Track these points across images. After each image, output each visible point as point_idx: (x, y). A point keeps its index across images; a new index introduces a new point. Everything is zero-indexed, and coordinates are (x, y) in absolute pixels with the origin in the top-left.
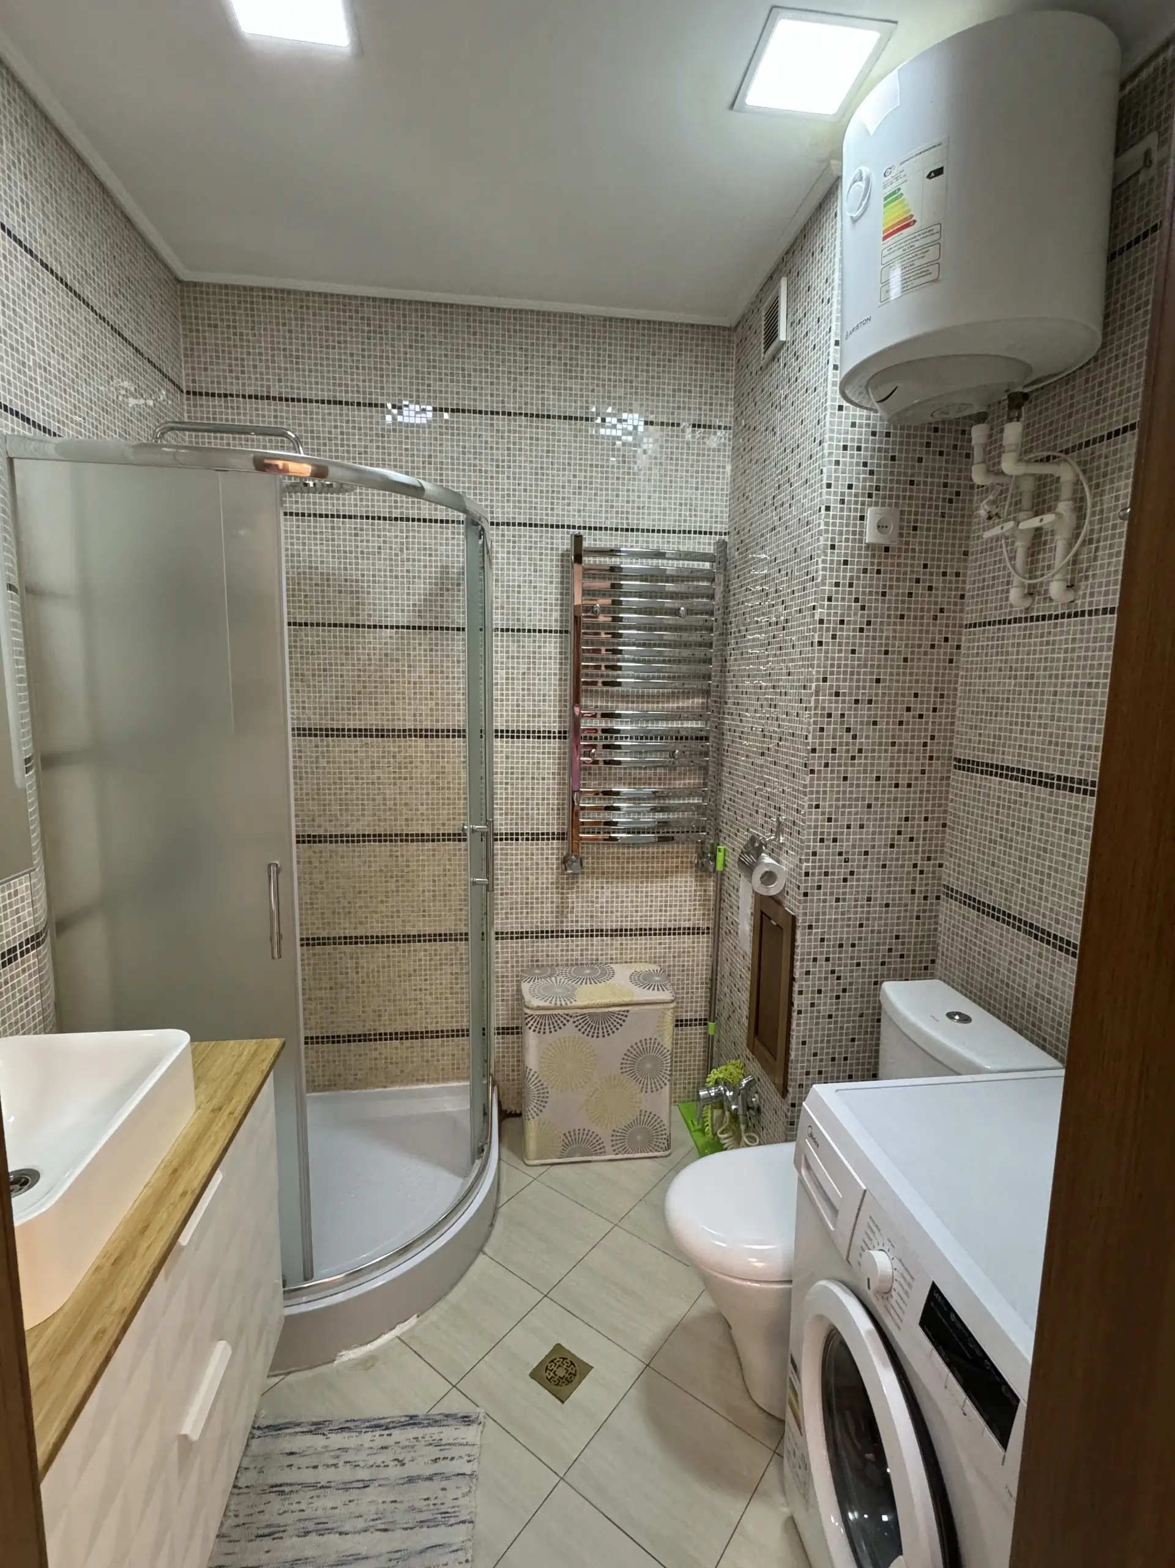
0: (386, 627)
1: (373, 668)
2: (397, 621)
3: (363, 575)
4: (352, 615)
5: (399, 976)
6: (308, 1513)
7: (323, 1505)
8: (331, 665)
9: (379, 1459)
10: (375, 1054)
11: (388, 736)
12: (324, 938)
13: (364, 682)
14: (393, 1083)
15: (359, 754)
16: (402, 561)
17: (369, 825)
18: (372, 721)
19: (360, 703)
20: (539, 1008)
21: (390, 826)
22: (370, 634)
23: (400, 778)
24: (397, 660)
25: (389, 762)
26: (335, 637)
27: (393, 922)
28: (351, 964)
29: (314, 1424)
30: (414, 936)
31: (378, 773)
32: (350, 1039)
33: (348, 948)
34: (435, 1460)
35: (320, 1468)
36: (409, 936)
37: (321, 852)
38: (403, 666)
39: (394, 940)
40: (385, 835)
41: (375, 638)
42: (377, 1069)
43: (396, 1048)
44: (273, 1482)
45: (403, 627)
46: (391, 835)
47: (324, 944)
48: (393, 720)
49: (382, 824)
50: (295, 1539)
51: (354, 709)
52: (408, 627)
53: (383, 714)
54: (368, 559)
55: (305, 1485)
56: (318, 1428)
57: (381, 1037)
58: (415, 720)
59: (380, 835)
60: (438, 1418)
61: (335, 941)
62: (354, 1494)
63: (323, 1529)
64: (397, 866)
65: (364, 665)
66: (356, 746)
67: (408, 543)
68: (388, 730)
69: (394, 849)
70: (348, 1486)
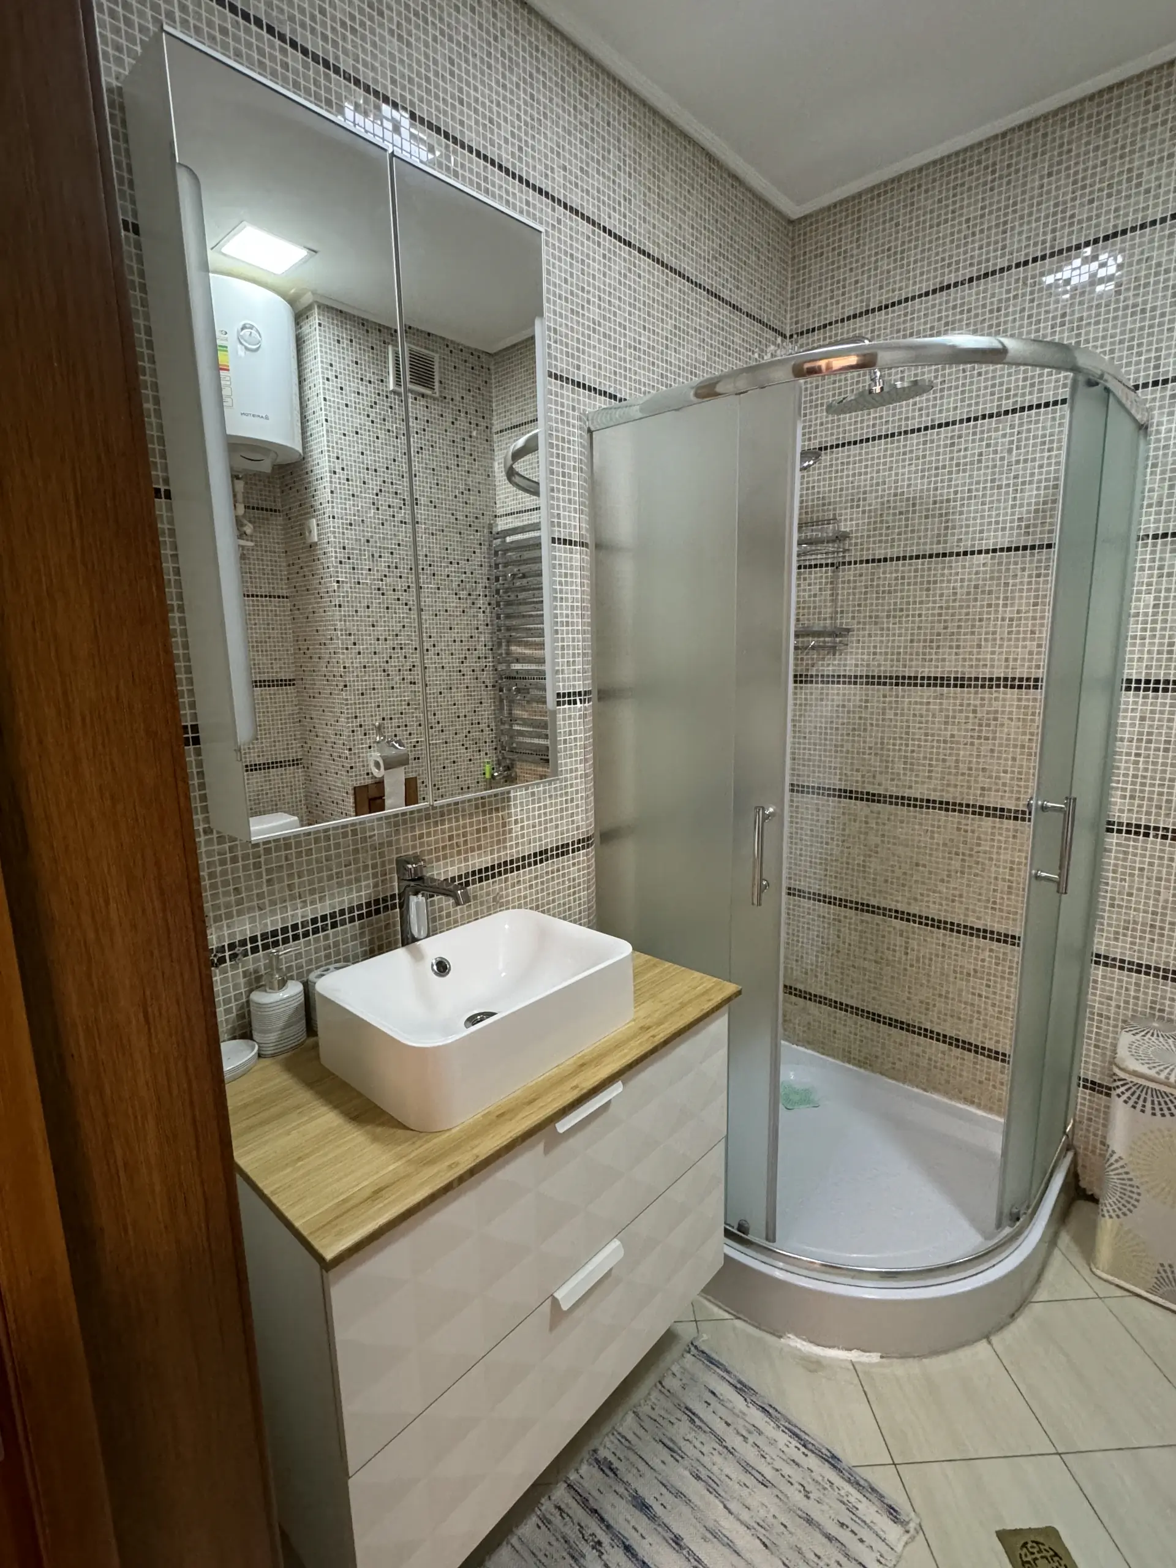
0: (980, 552)
1: (957, 604)
2: (995, 544)
3: (956, 493)
4: (939, 542)
5: (955, 972)
6: (705, 1460)
7: (723, 1467)
8: (908, 603)
9: (788, 1470)
10: (918, 1050)
11: (969, 686)
12: (873, 907)
13: (945, 621)
14: (935, 1089)
15: (931, 707)
16: (1010, 464)
17: (935, 790)
18: (951, 667)
19: (938, 647)
20: (1135, 1074)
21: (961, 793)
22: (957, 563)
23: (979, 737)
24: (990, 592)
25: (967, 718)
26: (916, 571)
27: (954, 907)
28: (900, 941)
29: (740, 1382)
30: (978, 930)
31: (952, 730)
32: (892, 1023)
33: (897, 923)
34: (842, 1525)
35: (731, 1428)
36: (972, 928)
37: (879, 813)
38: (998, 598)
39: (953, 927)
40: (954, 804)
41: (964, 567)
42: (918, 1066)
43: (943, 1053)
44: (691, 1407)
45: (1002, 550)
46: (961, 805)
47: (873, 912)
48: (977, 666)
49: (951, 789)
50: (687, 1473)
51: (930, 654)
52: (1009, 549)
53: (964, 660)
54: (964, 471)
55: (712, 1432)
56: (742, 1388)
57: (927, 1033)
58: (1007, 667)
59: (947, 803)
60: (862, 1482)
61: (885, 912)
62: (750, 1481)
63: (712, 1487)
64: (965, 843)
65: (947, 601)
66: (929, 697)
67: (1019, 440)
68: (970, 679)
69: (963, 821)
70: (750, 1469)
